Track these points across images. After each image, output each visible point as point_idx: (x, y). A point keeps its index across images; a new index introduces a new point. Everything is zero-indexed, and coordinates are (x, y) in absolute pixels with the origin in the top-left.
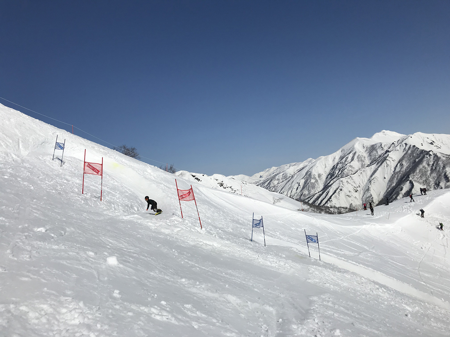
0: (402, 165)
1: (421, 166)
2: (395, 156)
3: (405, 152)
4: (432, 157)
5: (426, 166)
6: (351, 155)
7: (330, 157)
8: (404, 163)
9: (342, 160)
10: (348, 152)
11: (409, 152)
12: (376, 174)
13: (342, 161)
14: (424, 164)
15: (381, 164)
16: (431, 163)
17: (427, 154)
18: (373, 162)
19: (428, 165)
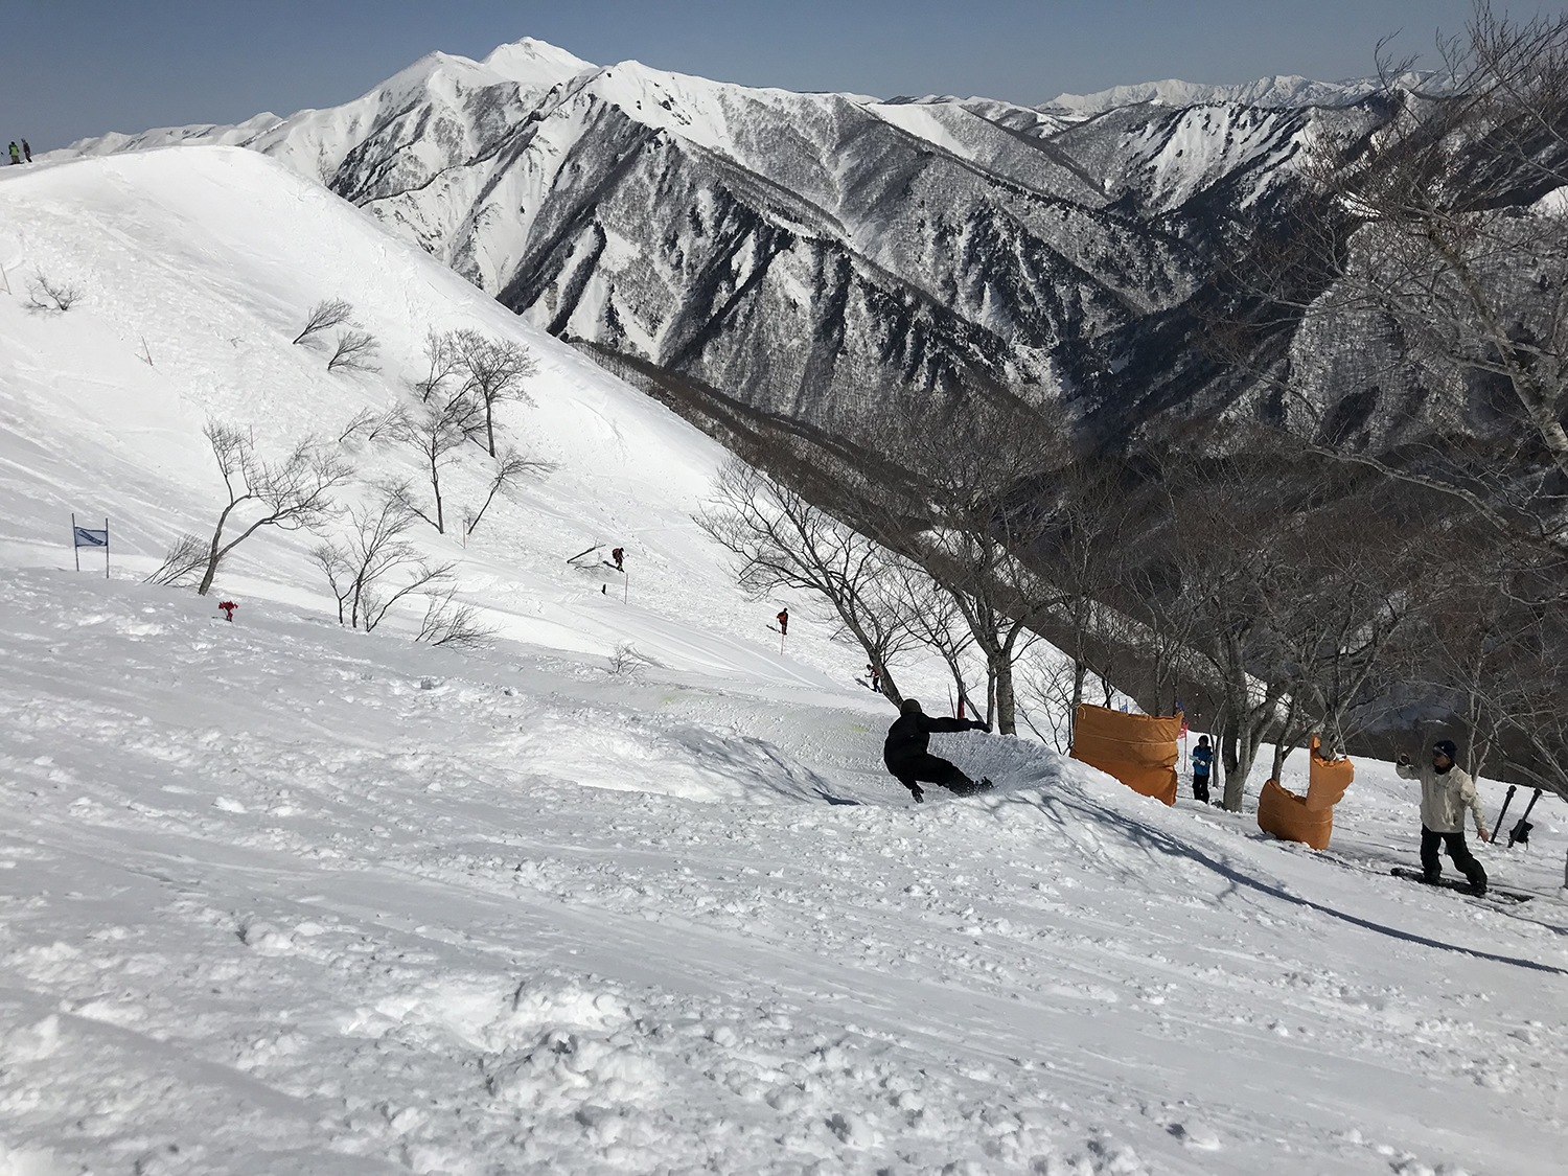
0: (576, 168)
1: (630, 179)
2: (557, 136)
3: (587, 126)
4: (664, 149)
5: (646, 180)
6: (413, 118)
7: (340, 116)
8: (582, 163)
9: (380, 131)
10: (404, 105)
11: (601, 125)
12: (496, 196)
13: (382, 135)
14: (641, 171)
15: (513, 160)
16: (659, 172)
17: (650, 140)
18: (486, 151)
19: (652, 176)
